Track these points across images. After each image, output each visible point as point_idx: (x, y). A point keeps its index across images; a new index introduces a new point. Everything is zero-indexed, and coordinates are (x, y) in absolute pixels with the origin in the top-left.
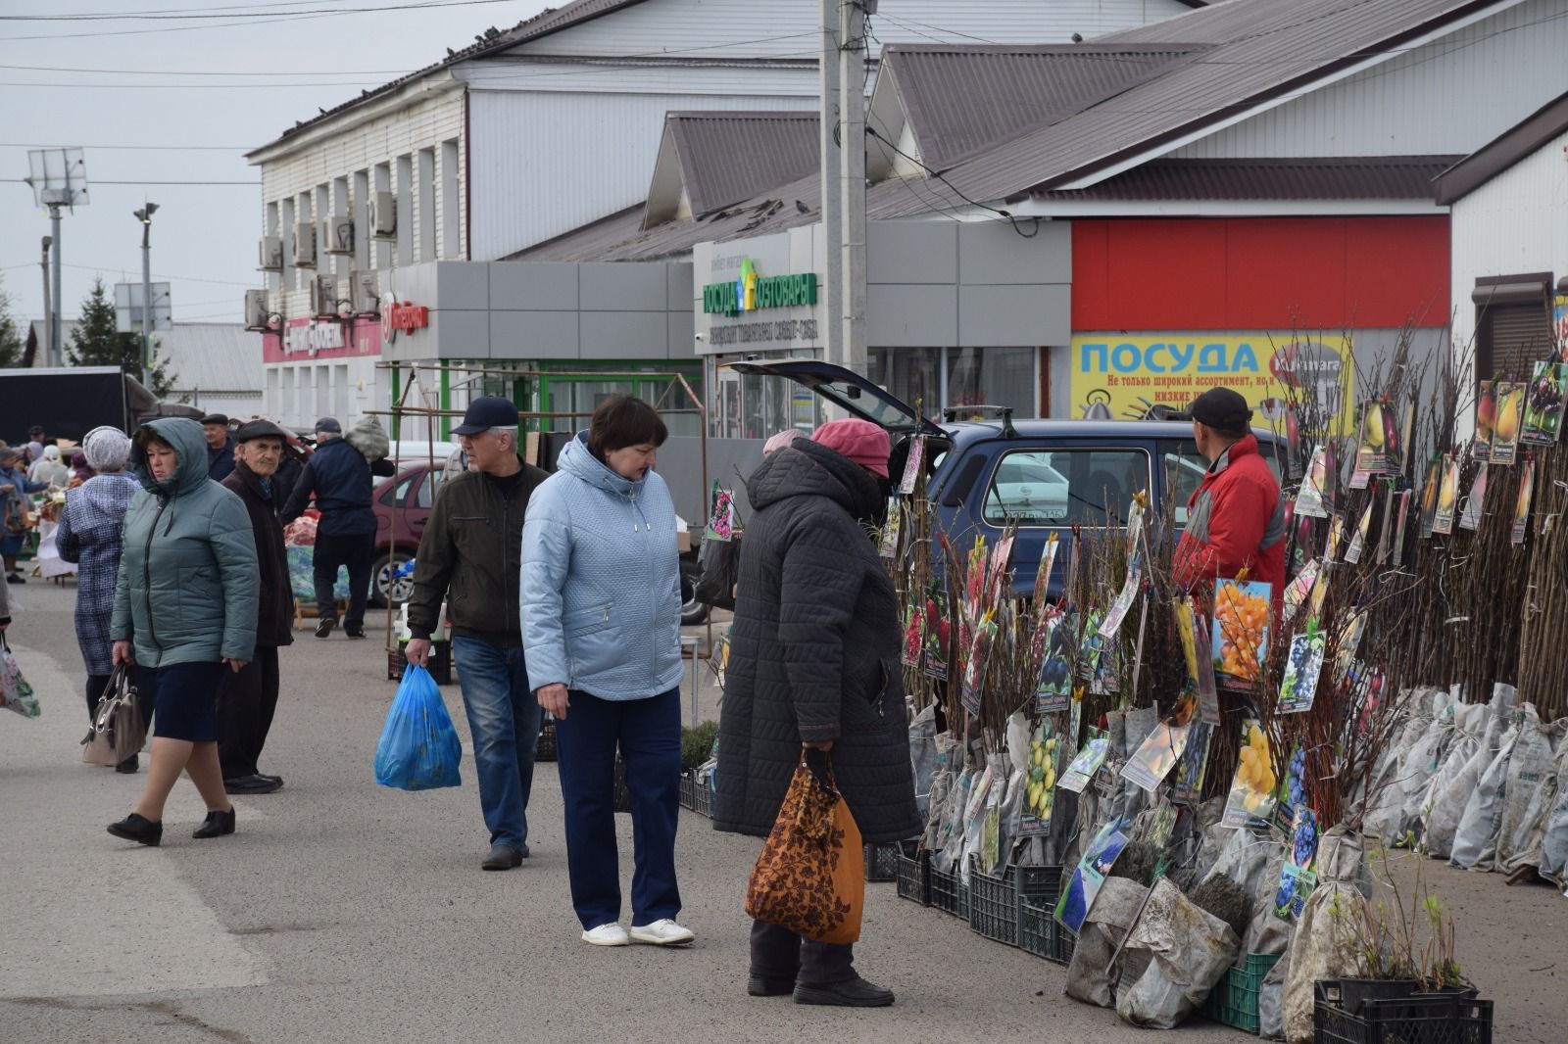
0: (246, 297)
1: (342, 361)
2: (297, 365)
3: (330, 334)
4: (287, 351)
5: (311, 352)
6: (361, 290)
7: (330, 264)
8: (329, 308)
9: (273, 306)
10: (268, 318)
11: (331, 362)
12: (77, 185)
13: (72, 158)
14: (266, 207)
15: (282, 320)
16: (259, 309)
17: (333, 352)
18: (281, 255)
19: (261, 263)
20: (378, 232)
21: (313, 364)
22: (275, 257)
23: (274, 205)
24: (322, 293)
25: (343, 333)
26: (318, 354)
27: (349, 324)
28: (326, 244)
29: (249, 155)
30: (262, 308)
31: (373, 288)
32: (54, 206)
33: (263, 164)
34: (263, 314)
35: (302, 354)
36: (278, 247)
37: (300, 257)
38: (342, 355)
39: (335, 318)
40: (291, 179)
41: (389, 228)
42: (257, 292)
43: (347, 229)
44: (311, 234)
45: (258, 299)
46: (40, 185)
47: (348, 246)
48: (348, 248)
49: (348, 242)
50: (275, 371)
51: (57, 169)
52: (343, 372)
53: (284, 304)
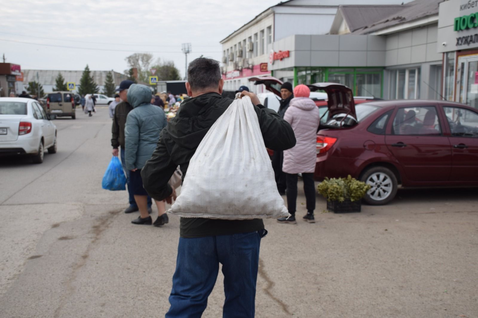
1: (239, 79)
3: (237, 73)
4: (227, 78)
5: (232, 78)
6: (246, 63)
7: (237, 59)
8: (237, 68)
9: (224, 70)
11: (237, 79)
12: (190, 50)
13: (189, 45)
17: (238, 77)
21: (233, 80)
22: (225, 60)
23: (225, 51)
24: (236, 65)
25: (240, 73)
26: (234, 78)
27: (241, 71)
28: (236, 54)
29: (221, 42)
32: (186, 53)
33: (223, 43)
35: (230, 78)
36: (226, 58)
37: (230, 60)
39: (238, 70)
40: (229, 45)
41: (251, 49)
43: (241, 52)
44: (232, 55)
46: (184, 50)
47: (241, 56)
49: (241, 54)
51: (187, 47)
52: (239, 81)
53: (226, 69)
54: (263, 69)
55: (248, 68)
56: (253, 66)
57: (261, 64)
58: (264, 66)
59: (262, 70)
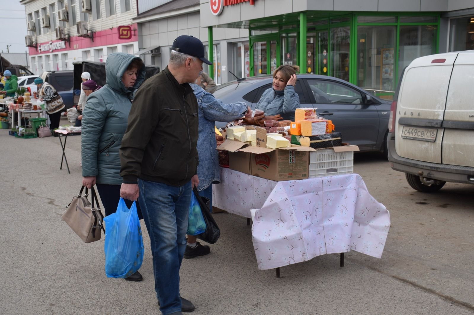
0: (26, 38)
1: (65, 52)
2: (43, 55)
5: (51, 51)
8: (63, 36)
9: (34, 40)
10: (32, 43)
11: (60, 53)
14: (27, 15)
15: (37, 44)
16: (30, 40)
17: (61, 50)
18: (35, 26)
19: (29, 28)
20: (86, 10)
21: (51, 55)
22: (33, 27)
23: (30, 15)
25: (66, 44)
26: (53, 51)
28: (60, 18)
29: (21, 2)
30: (31, 40)
31: (86, 27)
33: (25, 4)
34: (31, 42)
35: (46, 52)
36: (34, 24)
37: (46, 25)
38: (65, 50)
39: (63, 39)
40: (38, 6)
41: (89, 8)
42: (29, 36)
43: (66, 13)
45: (29, 38)
48: (67, 19)
49: (67, 17)
50: (34, 58)
52: (65, 55)
53: (36, 40)
54: (122, 35)
55: (85, 36)
56: (92, 33)
57: (120, 27)
58: (125, 30)
59: (121, 37)
